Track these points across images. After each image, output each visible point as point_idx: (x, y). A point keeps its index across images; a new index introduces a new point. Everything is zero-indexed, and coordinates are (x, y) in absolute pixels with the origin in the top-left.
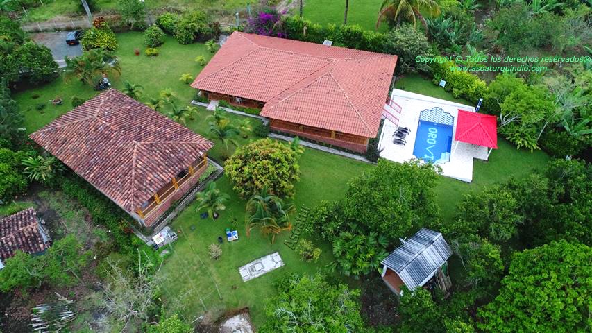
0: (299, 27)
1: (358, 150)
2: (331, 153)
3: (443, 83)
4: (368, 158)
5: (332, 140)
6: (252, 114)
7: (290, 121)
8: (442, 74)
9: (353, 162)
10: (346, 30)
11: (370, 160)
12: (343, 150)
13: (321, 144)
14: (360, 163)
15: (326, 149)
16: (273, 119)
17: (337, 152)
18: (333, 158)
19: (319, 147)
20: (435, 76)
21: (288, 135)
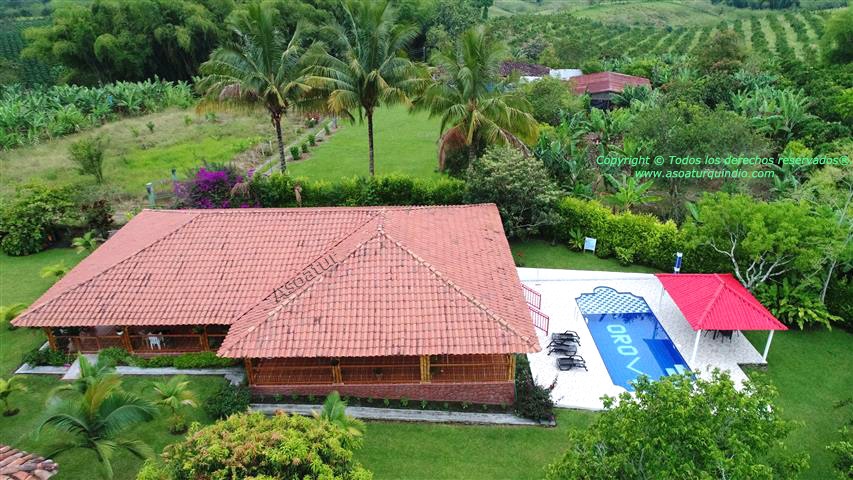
0: (285, 191)
1: (492, 399)
2: (430, 423)
3: (591, 243)
4: (526, 414)
5: (424, 387)
6: (197, 367)
7: (307, 355)
8: (582, 227)
9: (494, 434)
10: (380, 182)
11: (532, 418)
12: (457, 407)
13: (396, 404)
14: (511, 434)
15: (412, 415)
16: (256, 361)
17: (444, 416)
18: (439, 435)
19: (393, 414)
20: (572, 234)
21: (303, 399)
